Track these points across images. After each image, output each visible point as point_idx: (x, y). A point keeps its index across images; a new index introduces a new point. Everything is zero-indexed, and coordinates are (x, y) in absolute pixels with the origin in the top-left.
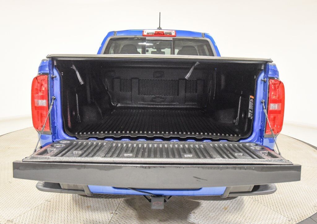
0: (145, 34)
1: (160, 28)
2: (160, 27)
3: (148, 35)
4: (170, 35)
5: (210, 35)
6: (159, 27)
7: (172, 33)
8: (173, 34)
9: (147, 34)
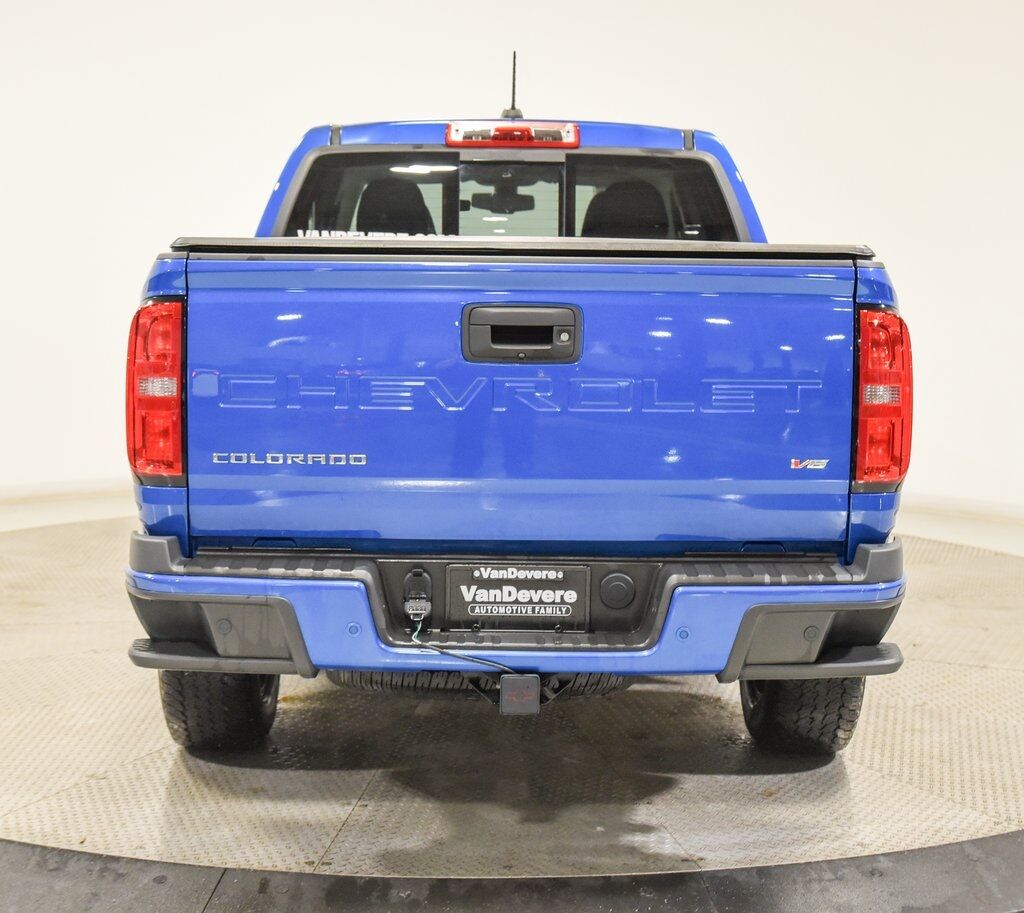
0: (456, 137)
1: (513, 114)
2: (513, 107)
3: (469, 142)
4: (553, 141)
5: (716, 138)
6: (509, 107)
7: (564, 134)
8: (569, 138)
9: (465, 138)
